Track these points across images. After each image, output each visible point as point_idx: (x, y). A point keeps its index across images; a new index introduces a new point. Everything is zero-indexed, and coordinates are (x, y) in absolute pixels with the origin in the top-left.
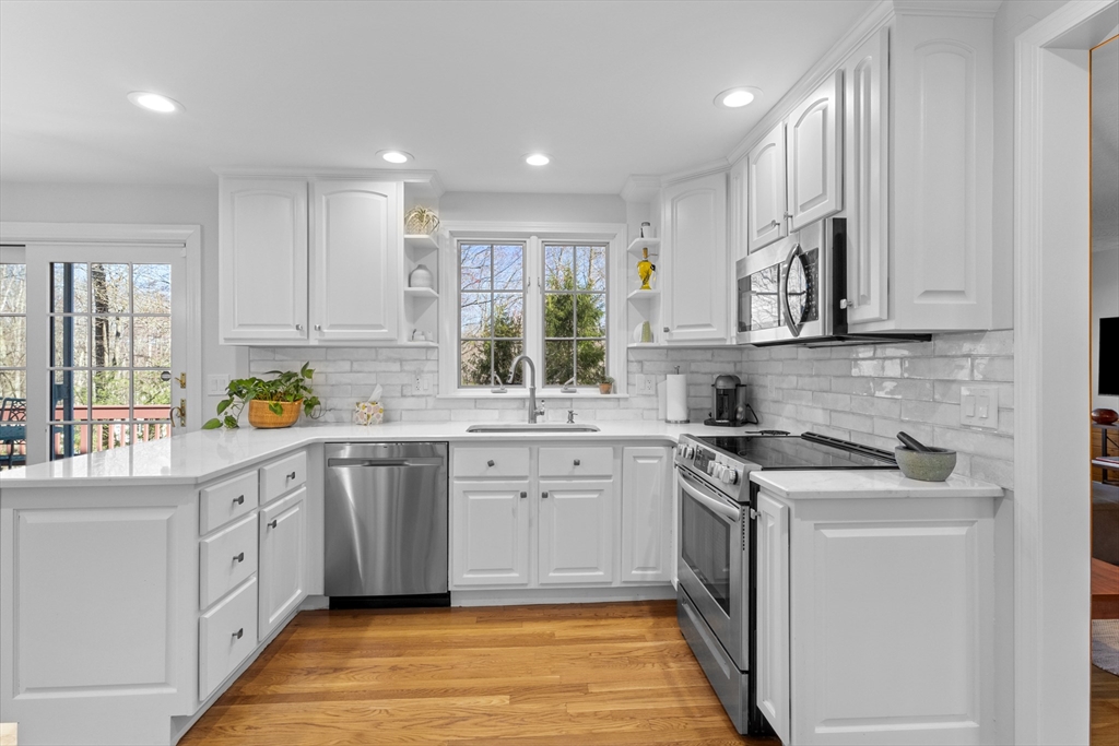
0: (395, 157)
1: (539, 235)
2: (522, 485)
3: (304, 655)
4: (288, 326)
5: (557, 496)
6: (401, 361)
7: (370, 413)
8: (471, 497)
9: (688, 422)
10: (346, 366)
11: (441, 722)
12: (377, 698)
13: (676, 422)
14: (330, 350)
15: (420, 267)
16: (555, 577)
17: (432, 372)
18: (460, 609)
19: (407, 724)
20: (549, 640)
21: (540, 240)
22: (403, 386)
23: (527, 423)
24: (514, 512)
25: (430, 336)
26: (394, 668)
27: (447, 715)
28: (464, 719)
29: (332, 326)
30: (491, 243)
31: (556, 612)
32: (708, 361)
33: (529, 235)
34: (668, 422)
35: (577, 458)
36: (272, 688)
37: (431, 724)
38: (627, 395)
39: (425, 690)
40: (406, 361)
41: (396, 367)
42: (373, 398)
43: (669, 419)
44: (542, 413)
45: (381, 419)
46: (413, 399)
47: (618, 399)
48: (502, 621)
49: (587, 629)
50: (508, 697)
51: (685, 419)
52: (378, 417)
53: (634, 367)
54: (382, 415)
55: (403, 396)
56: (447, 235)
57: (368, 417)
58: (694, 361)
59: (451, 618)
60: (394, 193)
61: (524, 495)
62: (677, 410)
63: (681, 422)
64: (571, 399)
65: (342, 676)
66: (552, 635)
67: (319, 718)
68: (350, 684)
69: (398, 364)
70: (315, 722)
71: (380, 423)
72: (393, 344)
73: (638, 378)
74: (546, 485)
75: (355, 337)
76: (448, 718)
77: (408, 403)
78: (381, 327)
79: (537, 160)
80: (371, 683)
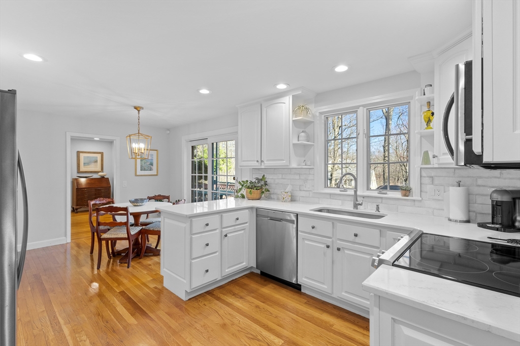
0: (282, 87)
1: (364, 106)
2: (329, 241)
3: (238, 288)
4: (254, 161)
5: (346, 252)
6: (299, 174)
7: (284, 197)
8: (306, 242)
9: (468, 221)
10: (280, 176)
11: (251, 336)
12: (242, 315)
13: (456, 221)
14: (274, 170)
15: (303, 132)
16: (345, 295)
17: (312, 180)
18: (305, 294)
19: (240, 329)
20: (328, 328)
21: (365, 109)
22: (300, 186)
23: (352, 209)
24: (325, 254)
25: (309, 163)
26: (257, 307)
27: (255, 334)
28: (259, 340)
29: (268, 160)
30: (341, 113)
31: (346, 315)
32: (495, 177)
33: (358, 107)
34: (450, 220)
35: (356, 233)
36: (220, 295)
37: (247, 335)
38: (420, 199)
39: (258, 320)
40: (301, 174)
41: (297, 177)
42: (287, 191)
43: (451, 218)
44: (361, 205)
45: (290, 200)
46: (304, 192)
47: (414, 200)
48: (316, 308)
49: (354, 332)
50: (283, 342)
51: (465, 219)
52: (288, 198)
53: (426, 180)
54: (290, 198)
55: (300, 190)
56: (318, 114)
57: (284, 198)
58: (480, 177)
59: (296, 296)
60: (288, 101)
61: (328, 247)
62: (458, 213)
63: (461, 222)
64: (382, 198)
65: (240, 301)
66: (332, 326)
67: (221, 312)
68: (240, 305)
69: (298, 176)
70: (219, 313)
71: (289, 201)
72: (288, 167)
73: (429, 188)
74: (340, 244)
75: (277, 165)
76: (254, 336)
77: (302, 194)
78: (283, 160)
79: (341, 68)
80: (246, 308)
